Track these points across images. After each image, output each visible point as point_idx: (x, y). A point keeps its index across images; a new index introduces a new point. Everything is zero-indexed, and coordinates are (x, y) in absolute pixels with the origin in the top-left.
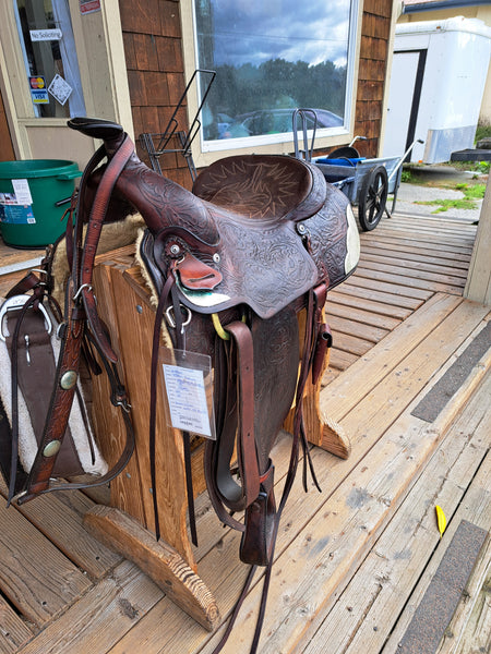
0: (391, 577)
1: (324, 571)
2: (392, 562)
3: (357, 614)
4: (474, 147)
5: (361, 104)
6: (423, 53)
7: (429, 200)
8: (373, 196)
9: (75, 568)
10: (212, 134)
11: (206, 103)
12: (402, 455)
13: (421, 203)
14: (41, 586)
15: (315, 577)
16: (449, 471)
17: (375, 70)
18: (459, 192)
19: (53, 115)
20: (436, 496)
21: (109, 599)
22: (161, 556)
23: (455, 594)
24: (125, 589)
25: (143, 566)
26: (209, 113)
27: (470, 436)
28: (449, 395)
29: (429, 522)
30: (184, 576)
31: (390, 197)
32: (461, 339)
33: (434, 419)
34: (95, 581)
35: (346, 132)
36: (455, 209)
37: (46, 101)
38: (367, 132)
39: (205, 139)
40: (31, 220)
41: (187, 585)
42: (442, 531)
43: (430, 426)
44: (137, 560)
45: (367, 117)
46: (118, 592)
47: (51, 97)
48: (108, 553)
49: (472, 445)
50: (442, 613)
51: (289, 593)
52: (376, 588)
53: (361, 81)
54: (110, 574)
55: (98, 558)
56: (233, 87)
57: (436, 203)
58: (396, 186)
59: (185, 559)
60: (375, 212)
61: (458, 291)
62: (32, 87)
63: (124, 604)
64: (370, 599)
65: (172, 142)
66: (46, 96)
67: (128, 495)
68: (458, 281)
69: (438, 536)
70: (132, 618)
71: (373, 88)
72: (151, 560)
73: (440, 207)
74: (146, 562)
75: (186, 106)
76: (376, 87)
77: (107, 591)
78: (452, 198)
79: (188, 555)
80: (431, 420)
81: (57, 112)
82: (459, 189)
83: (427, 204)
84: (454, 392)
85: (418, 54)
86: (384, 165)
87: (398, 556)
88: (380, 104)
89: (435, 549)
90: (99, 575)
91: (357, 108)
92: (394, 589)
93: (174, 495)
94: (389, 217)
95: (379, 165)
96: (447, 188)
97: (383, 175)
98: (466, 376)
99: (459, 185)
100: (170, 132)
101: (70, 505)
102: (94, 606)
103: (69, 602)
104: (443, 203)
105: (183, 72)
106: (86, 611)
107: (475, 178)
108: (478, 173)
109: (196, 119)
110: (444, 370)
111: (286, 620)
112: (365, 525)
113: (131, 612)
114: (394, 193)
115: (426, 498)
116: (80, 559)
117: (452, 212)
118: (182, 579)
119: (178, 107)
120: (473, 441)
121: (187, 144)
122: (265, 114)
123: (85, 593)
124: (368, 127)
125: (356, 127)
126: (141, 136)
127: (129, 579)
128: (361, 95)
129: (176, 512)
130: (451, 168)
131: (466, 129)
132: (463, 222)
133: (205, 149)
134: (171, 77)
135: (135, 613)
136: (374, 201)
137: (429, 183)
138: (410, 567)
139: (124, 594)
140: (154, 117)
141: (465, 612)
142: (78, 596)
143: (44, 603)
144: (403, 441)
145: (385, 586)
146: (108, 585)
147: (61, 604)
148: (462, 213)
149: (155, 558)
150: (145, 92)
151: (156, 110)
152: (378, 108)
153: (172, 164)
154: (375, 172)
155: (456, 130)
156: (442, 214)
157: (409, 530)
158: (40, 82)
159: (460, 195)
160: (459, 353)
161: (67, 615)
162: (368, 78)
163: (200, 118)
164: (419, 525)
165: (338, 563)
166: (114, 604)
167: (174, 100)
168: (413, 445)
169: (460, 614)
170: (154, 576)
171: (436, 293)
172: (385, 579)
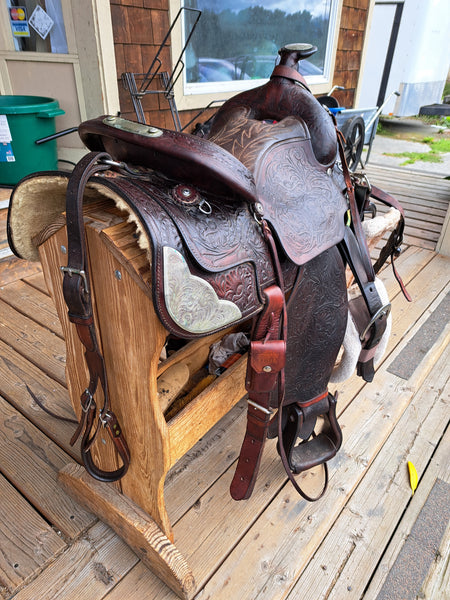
0: (364, 535)
1: (302, 535)
2: (366, 519)
3: (332, 573)
4: (441, 102)
5: (341, 53)
6: (400, 6)
7: (398, 152)
8: (349, 147)
9: (49, 527)
10: (195, 76)
11: (190, 43)
12: (379, 414)
13: (390, 155)
14: (13, 547)
15: (293, 542)
16: (420, 426)
17: (357, 19)
18: (425, 145)
19: (34, 49)
20: (408, 451)
21: (83, 562)
22: (136, 525)
23: (429, 554)
24: (100, 552)
25: (118, 530)
26: (192, 55)
27: (441, 391)
28: (424, 352)
29: (401, 478)
30: (159, 546)
31: (366, 148)
32: (435, 294)
33: (409, 376)
34: (69, 542)
35: (325, 81)
36: (422, 162)
37: (26, 33)
38: (345, 83)
39: (188, 82)
40: (11, 158)
41: (163, 555)
42: (414, 489)
43: (406, 384)
44: (111, 524)
45: (346, 66)
46: (93, 554)
47: (32, 30)
48: (83, 513)
49: (442, 400)
50: (416, 574)
51: (267, 559)
52: (350, 547)
53: (343, 30)
54: (84, 535)
55: (72, 517)
56: (217, 28)
57: (404, 155)
58: (372, 138)
59: (161, 528)
60: (351, 162)
61: (430, 245)
62: (12, 19)
63: (98, 567)
64: (344, 557)
65: (154, 82)
66: (27, 28)
67: (103, 459)
68: (430, 236)
69: (410, 493)
70: (106, 584)
71: (353, 37)
72: (126, 527)
73: (408, 159)
74: (121, 527)
75: (170, 45)
76: (357, 36)
77: (81, 554)
78: (419, 151)
79: (164, 524)
80: (407, 377)
81: (38, 46)
82: (426, 142)
83: (396, 155)
84: (428, 349)
85: (395, 7)
86: (362, 115)
87: (371, 513)
88: (359, 55)
89: (407, 506)
90: (73, 535)
91: (337, 58)
92: (368, 547)
93: (152, 468)
94: (363, 168)
95: (357, 116)
96: (414, 141)
97: (360, 126)
98: (440, 332)
99: (426, 139)
100: (153, 71)
101: (45, 459)
102: (67, 570)
103: (42, 565)
104: (411, 156)
105: (168, 10)
106: (59, 575)
107: (441, 132)
108: (444, 128)
109: (180, 60)
110: (419, 326)
111: (264, 589)
112: (344, 487)
113: (105, 577)
114: (369, 144)
115: (399, 454)
116: (54, 518)
117: (419, 165)
118: (157, 549)
119: (162, 46)
120: (443, 396)
121: (169, 86)
122: (248, 59)
123: (59, 555)
124: (346, 77)
125: (335, 77)
126: (124, 75)
127: (104, 541)
128: (342, 43)
129: (153, 484)
130: (418, 122)
131: (435, 83)
132: (435, 176)
133: (187, 91)
134: (155, 14)
135: (110, 578)
136: (351, 152)
137: (398, 136)
138: (383, 524)
139: (98, 558)
140: (137, 55)
141: (436, 572)
142: (52, 558)
143: (16, 566)
144: (380, 399)
145: (359, 544)
146: (83, 546)
147: (34, 567)
148: (427, 166)
149: (130, 526)
150: (128, 27)
151: (139, 47)
152: (357, 59)
153: (154, 105)
154: (353, 122)
155: (427, 84)
156: (410, 166)
157: (382, 486)
158: (21, 14)
159: (426, 149)
160: (433, 308)
161: (39, 578)
162: (350, 27)
163: (184, 59)
164: (392, 481)
165: (316, 527)
166: (88, 568)
167: (158, 40)
168: (390, 403)
169: (432, 574)
170: (130, 542)
171: (409, 246)
172: (359, 537)
